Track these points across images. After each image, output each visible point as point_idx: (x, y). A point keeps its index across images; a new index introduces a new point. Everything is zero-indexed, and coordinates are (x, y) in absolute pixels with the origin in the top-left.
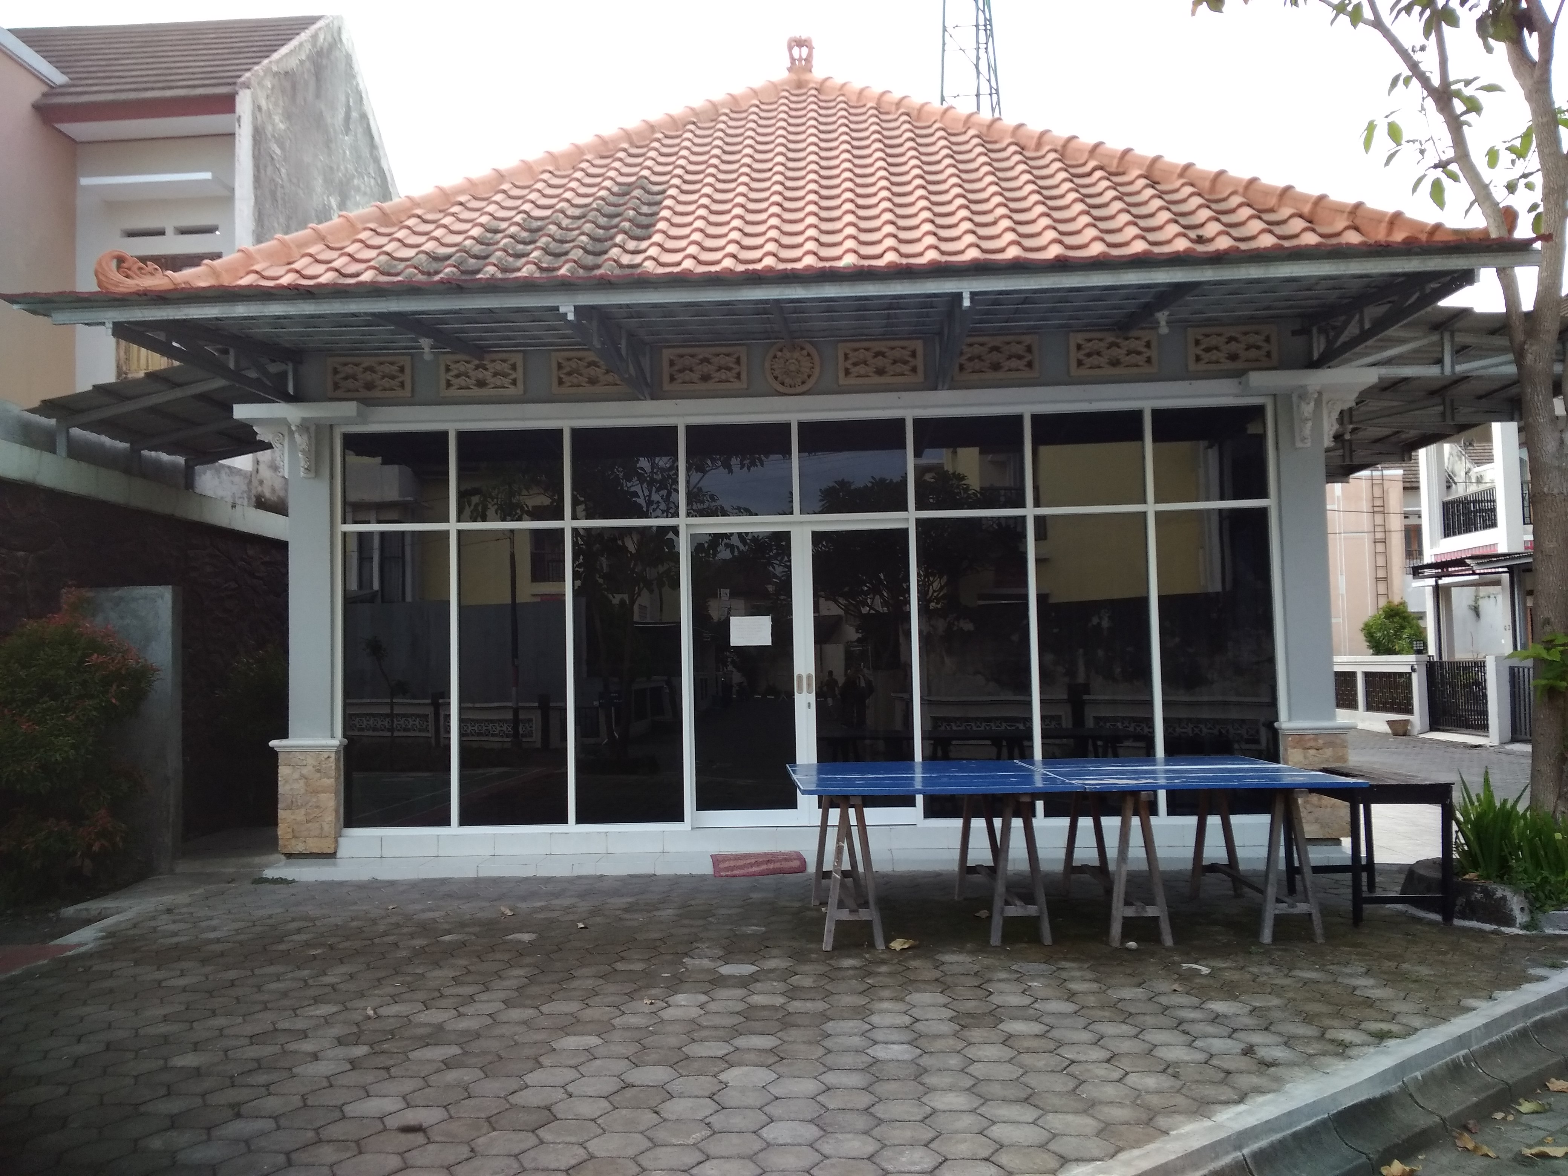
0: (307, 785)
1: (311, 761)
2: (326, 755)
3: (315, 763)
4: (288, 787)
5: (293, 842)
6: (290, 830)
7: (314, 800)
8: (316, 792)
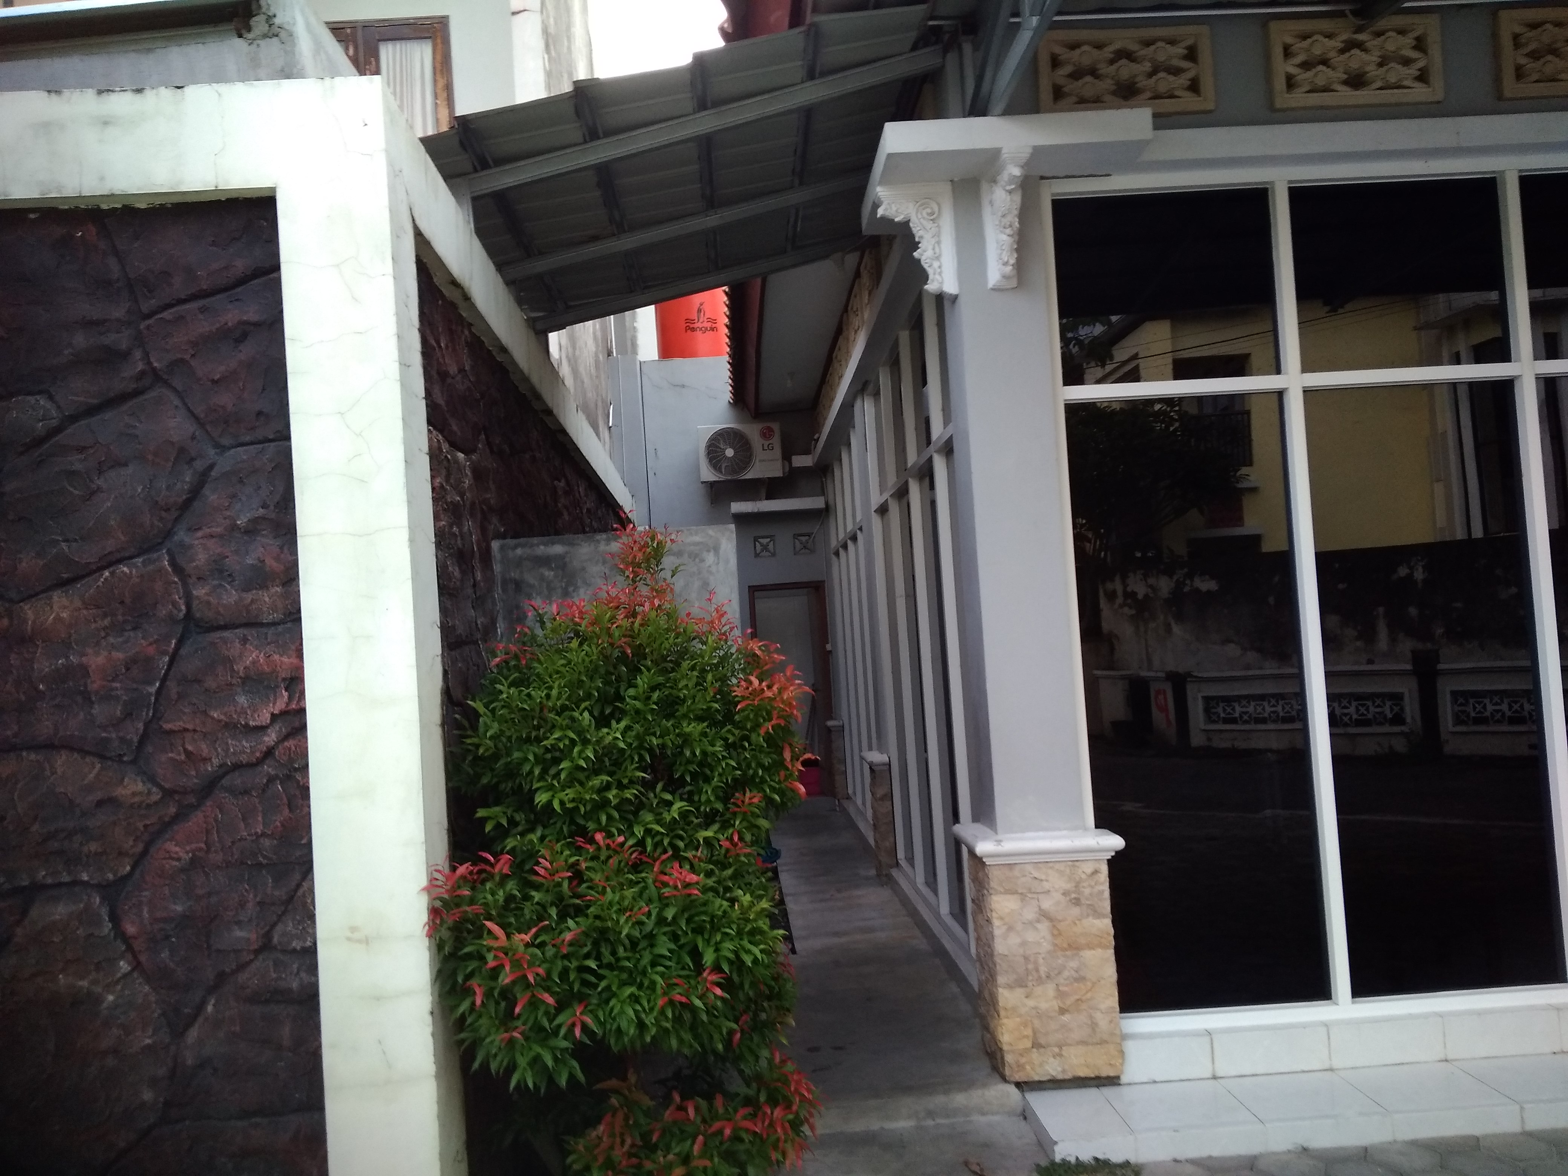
0: (1056, 932)
1: (1057, 883)
2: (1088, 868)
3: (1069, 886)
4: (1014, 940)
5: (1035, 1055)
6: (1029, 1032)
7: (1074, 964)
8: (1074, 947)
